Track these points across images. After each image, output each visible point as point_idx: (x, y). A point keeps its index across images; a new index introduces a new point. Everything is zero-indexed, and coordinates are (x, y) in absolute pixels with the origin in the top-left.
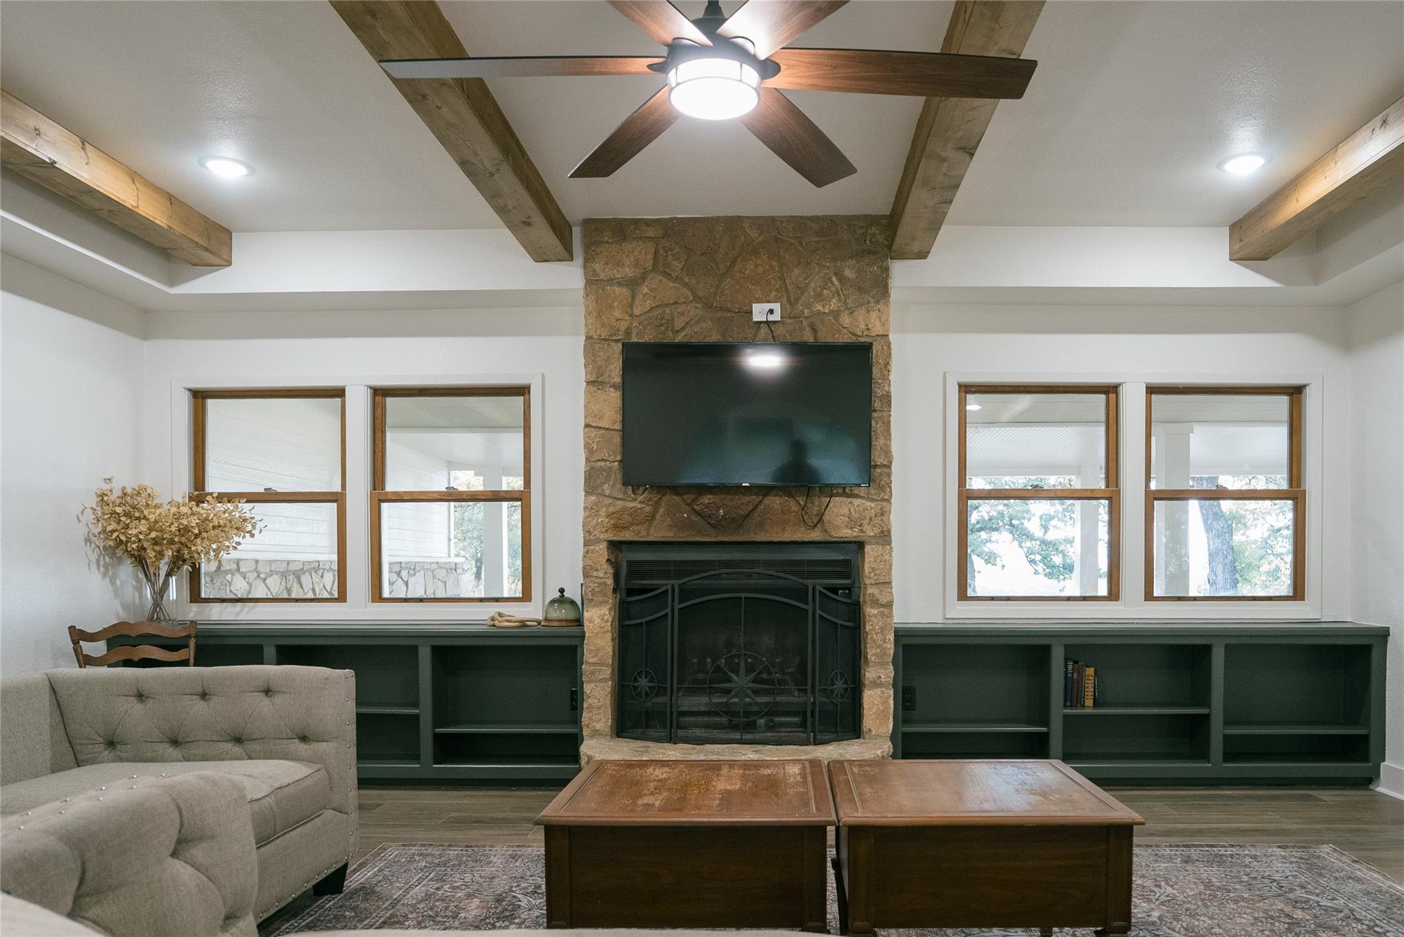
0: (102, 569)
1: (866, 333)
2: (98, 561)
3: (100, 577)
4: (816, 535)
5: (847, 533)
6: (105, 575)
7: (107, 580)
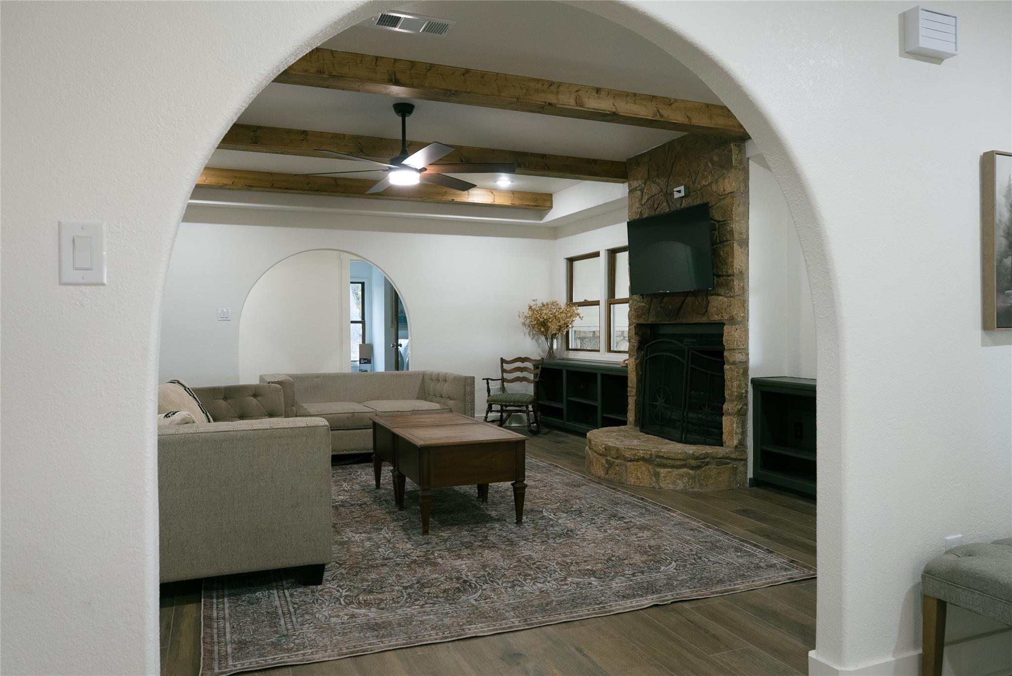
0: (531, 336)
1: (723, 193)
2: (529, 333)
3: (530, 339)
4: (704, 320)
5: (716, 318)
6: (533, 338)
7: (534, 340)
